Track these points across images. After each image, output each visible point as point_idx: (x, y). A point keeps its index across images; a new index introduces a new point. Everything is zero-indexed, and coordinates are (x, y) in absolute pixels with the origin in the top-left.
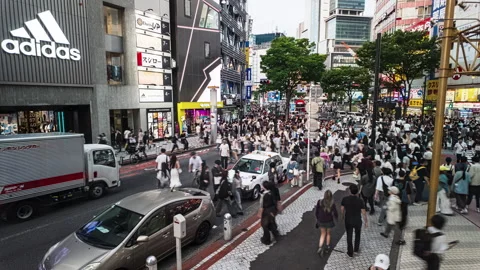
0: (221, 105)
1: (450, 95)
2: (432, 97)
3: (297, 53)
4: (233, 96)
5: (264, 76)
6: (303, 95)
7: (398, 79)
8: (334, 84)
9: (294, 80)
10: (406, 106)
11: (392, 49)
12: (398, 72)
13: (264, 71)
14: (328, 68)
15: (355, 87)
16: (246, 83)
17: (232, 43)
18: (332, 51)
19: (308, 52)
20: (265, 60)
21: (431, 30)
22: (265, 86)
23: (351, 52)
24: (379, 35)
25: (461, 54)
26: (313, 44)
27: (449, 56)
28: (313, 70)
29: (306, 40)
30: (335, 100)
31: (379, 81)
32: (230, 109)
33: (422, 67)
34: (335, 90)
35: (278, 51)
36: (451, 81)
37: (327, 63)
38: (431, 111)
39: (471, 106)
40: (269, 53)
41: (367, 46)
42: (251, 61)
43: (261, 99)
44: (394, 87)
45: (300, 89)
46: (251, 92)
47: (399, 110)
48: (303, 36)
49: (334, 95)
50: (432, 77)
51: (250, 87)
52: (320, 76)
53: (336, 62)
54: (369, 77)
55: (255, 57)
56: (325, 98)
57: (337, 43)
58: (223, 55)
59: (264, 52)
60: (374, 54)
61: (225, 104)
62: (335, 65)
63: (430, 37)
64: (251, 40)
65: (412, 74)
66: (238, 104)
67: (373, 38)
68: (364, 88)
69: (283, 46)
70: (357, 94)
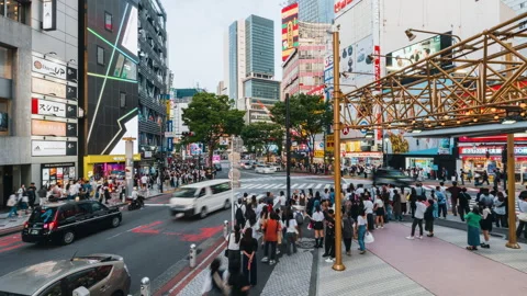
0: (138, 158)
1: (343, 147)
2: (330, 149)
3: (218, 108)
4: (153, 148)
5: (186, 129)
6: (225, 147)
7: (305, 134)
8: (253, 137)
9: (216, 132)
10: (312, 157)
11: (298, 109)
12: (304, 128)
13: (186, 123)
14: (247, 123)
15: (271, 141)
16: (167, 135)
17: (152, 95)
18: (249, 108)
19: (229, 107)
20: (186, 113)
21: (325, 95)
22: (187, 139)
23: (265, 109)
24: (287, 95)
25: (347, 115)
26: (233, 101)
27: (339, 114)
28: (234, 124)
29: (226, 97)
30: (254, 152)
31: (289, 135)
32: (150, 162)
33: (321, 124)
34: (254, 143)
35: (200, 105)
36: (342, 136)
37: (246, 118)
38: (331, 161)
39: (357, 155)
40: (190, 106)
41: (278, 105)
42: (172, 113)
43: (184, 152)
44: (302, 140)
45: (221, 141)
46: (173, 145)
47: (307, 159)
48: (223, 93)
49: (253, 148)
50: (329, 132)
51: (172, 138)
52: (240, 130)
53: (254, 118)
54: (282, 132)
55: (176, 111)
56: (246, 150)
57: (254, 101)
58: (141, 107)
59: (186, 106)
60: (284, 112)
61: (143, 156)
62: (253, 121)
63: (325, 100)
64: (172, 93)
65: (314, 130)
66: (158, 157)
67: (282, 99)
68: (279, 142)
69: (205, 101)
70: (273, 147)
